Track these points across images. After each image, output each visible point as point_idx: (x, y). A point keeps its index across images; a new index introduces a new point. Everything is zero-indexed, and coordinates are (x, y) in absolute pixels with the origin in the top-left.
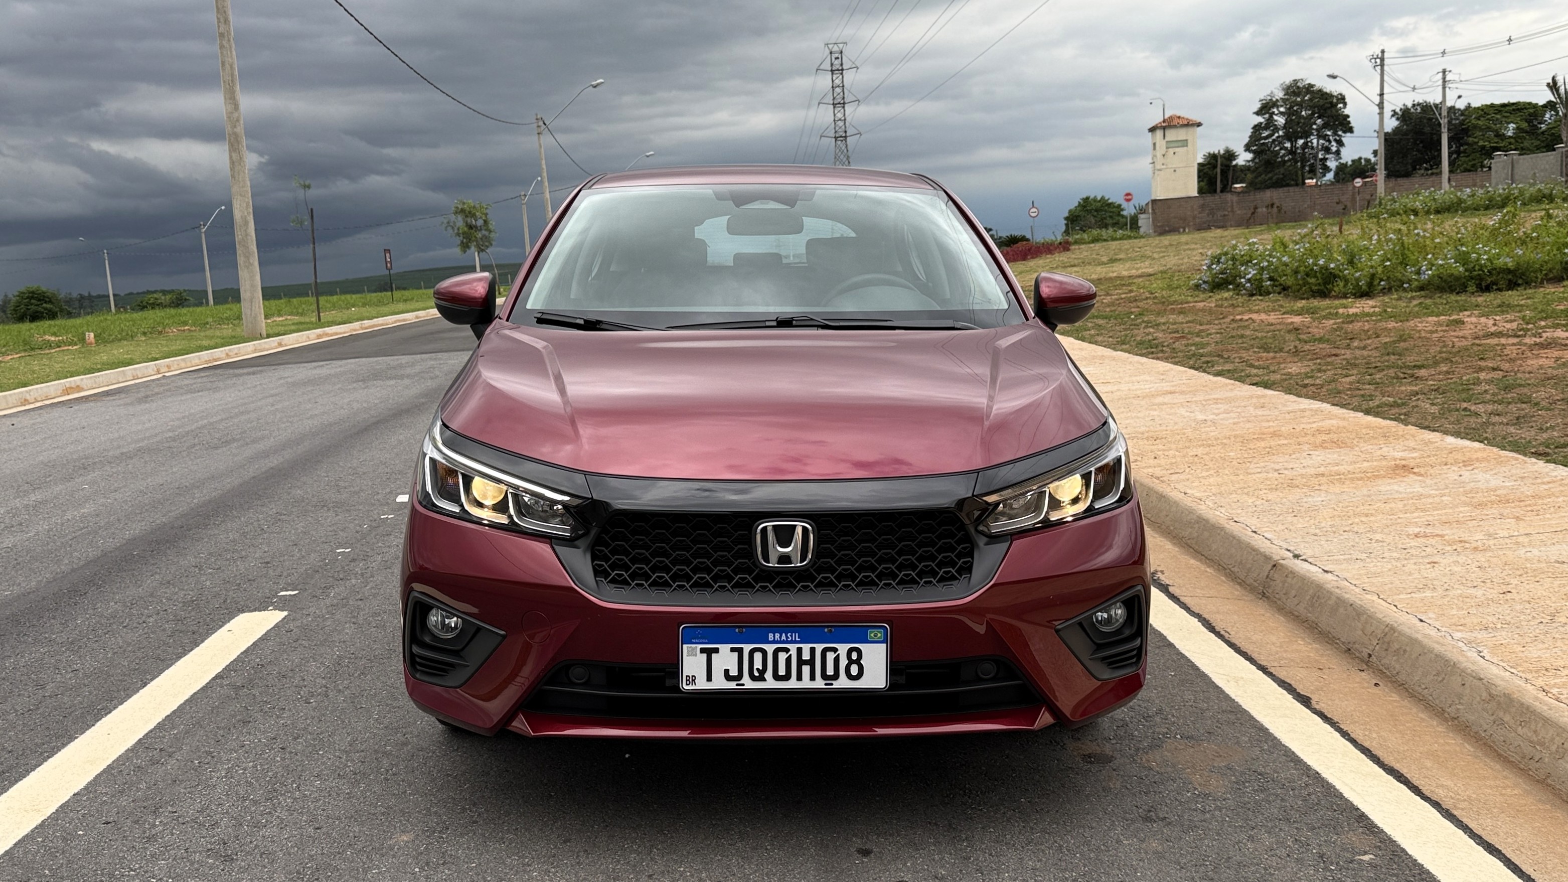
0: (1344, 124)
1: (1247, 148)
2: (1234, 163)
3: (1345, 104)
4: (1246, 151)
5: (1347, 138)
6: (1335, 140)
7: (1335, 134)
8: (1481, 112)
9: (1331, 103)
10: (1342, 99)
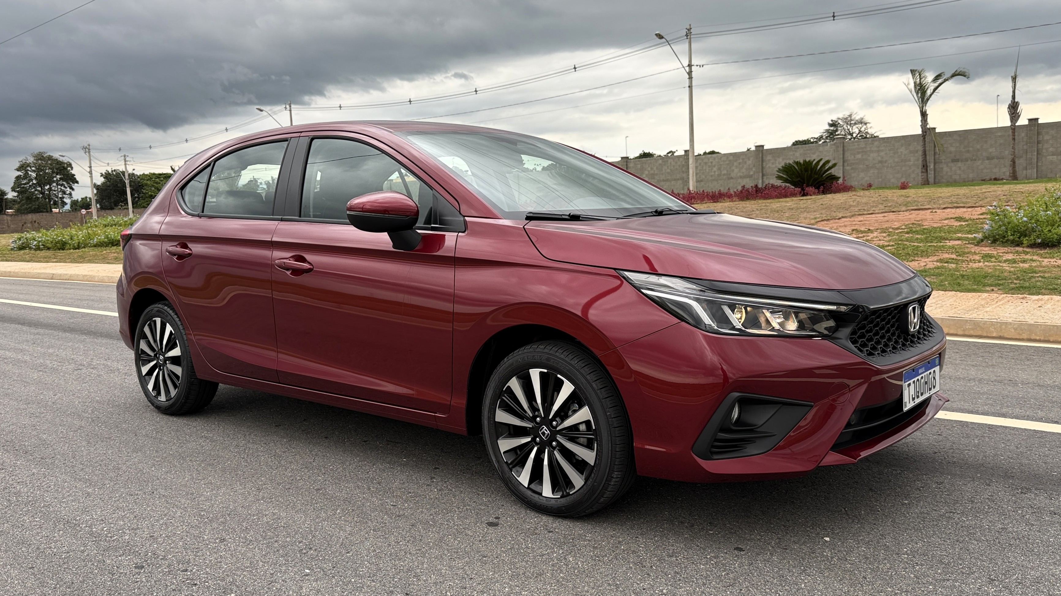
0: (71, 180)
1: (13, 189)
2: (6, 197)
3: (72, 168)
4: (12, 191)
5: (75, 186)
6: (69, 186)
7: (68, 183)
8: (148, 177)
9: (64, 167)
10: (70, 165)
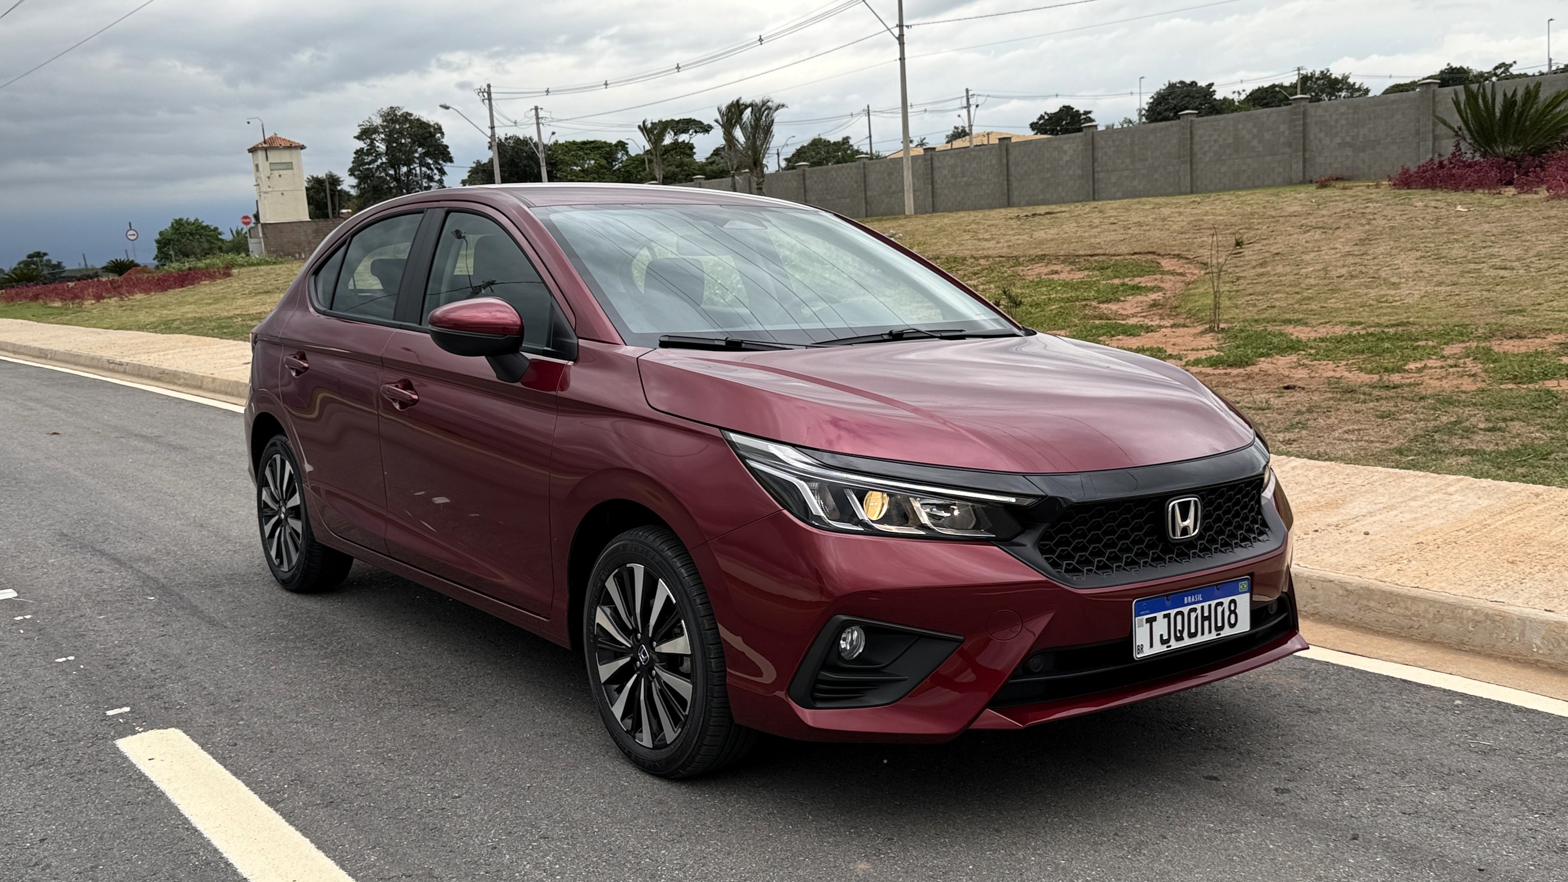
0: (443, 154)
1: (352, 172)
2: (339, 188)
3: (442, 134)
4: (350, 175)
5: (447, 167)
6: (437, 168)
7: (436, 162)
9: (430, 132)
10: (439, 129)
